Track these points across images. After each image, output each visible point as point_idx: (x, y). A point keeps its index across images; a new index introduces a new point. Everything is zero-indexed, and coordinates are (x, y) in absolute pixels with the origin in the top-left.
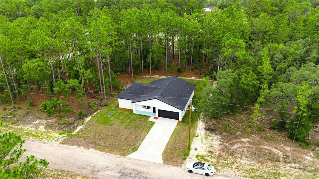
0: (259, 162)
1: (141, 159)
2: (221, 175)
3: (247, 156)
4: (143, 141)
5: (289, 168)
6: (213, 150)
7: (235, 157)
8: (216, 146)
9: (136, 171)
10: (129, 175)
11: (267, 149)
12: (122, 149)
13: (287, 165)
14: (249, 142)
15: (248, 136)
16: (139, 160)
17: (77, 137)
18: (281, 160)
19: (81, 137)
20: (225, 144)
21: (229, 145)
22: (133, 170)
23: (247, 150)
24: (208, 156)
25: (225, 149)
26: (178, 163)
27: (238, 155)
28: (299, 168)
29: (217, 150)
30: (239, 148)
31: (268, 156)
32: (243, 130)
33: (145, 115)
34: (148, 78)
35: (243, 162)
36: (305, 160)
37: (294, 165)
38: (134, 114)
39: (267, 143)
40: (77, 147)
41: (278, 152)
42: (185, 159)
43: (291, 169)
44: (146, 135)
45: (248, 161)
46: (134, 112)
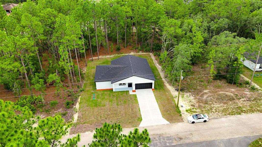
0: (225, 103)
1: (152, 125)
2: (212, 119)
3: (216, 101)
4: (140, 111)
5: (242, 102)
6: (193, 104)
7: (209, 104)
8: (193, 100)
9: (156, 135)
10: (154, 140)
11: (223, 94)
12: (130, 122)
13: (240, 101)
14: (210, 92)
15: (206, 89)
16: (151, 126)
17: (81, 124)
18: (235, 98)
19: (84, 123)
20: (198, 97)
21: (200, 98)
22: (154, 134)
23: (213, 98)
24: (193, 109)
25: (199, 101)
26: (179, 120)
27: (210, 102)
28: (247, 101)
29: (195, 103)
30: (207, 97)
31: (227, 98)
32: (200, 85)
33: (124, 91)
34: (96, 59)
35: (216, 106)
36: (247, 94)
37: (243, 99)
38: (114, 92)
39: (220, 90)
40: (89, 132)
41: (230, 94)
42: (181, 115)
43: (243, 102)
44: (139, 106)
45: (218, 104)
46: (114, 91)
